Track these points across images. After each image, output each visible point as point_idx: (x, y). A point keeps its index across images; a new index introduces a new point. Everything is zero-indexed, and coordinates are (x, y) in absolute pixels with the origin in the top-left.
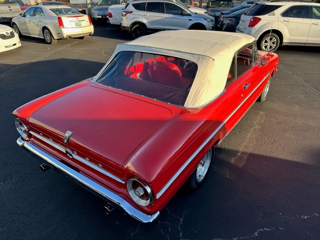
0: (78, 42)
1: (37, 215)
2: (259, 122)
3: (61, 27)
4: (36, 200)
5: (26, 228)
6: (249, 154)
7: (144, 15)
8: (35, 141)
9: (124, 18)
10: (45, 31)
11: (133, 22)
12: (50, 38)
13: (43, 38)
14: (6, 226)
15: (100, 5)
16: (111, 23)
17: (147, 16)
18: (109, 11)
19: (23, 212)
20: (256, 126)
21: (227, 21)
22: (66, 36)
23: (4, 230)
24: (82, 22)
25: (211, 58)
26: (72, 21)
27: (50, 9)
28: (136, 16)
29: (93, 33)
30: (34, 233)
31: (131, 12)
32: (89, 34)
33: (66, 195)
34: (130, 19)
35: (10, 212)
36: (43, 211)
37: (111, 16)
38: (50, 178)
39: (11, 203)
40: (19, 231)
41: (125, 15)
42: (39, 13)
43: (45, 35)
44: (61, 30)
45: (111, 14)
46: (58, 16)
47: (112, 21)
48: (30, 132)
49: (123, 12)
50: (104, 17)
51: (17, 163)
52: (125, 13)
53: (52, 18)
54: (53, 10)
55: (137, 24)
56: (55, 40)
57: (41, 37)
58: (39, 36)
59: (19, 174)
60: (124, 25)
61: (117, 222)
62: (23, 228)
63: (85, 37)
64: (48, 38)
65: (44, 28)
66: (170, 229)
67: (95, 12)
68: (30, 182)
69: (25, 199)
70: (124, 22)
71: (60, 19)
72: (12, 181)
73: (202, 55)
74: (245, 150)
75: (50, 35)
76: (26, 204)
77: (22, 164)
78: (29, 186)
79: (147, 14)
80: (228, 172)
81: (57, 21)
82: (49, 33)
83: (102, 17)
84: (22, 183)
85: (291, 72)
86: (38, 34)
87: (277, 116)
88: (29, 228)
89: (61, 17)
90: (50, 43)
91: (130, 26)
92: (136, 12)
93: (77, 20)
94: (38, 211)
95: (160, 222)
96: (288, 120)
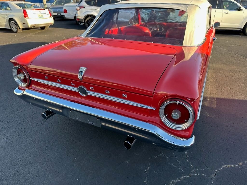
0: (40, 31)
1: (42, 164)
2: (211, 77)
3: (26, 18)
4: (37, 150)
5: (34, 178)
6: (216, 98)
7: (95, 10)
8: (37, 87)
9: (79, 12)
10: (11, 22)
11: (86, 15)
12: (16, 27)
13: (9, 28)
14: (11, 178)
15: (55, 5)
16: (66, 18)
17: (97, 10)
18: (64, 8)
19: (26, 162)
20: (211, 79)
21: (159, 14)
22: (31, 26)
23: (9, 183)
24: (43, 15)
25: (197, 6)
26: (35, 13)
27: (16, 4)
28: (88, 10)
29: (53, 24)
30: (44, 181)
31: (85, 7)
32: (50, 24)
33: (68, 143)
34: (83, 12)
35: (12, 164)
36: (48, 160)
37: (66, 12)
38: (47, 130)
39: (10, 156)
40: (26, 182)
41: (80, 9)
42: (5, 7)
43: (11, 25)
44: (26, 21)
45: (66, 10)
46: (23, 9)
47: (67, 16)
48: (30, 79)
49: (77, 7)
50: (59, 14)
51: (8, 120)
52: (79, 8)
53: (17, 11)
54: (18, 5)
55: (89, 16)
56: (21, 29)
57: (8, 27)
58: (5, 27)
59: (13, 129)
60: (79, 18)
61: (127, 162)
62: (31, 178)
63: (46, 27)
64: (14, 28)
65: (11, 19)
66: (179, 162)
67: (51, 11)
68: (26, 135)
69: (25, 150)
70: (78, 15)
71: (25, 12)
72: (6, 136)
73: (189, 4)
74: (211, 96)
75: (16, 25)
76: (28, 155)
77: (14, 121)
78: (26, 139)
79: (97, 9)
80: (207, 112)
81: (22, 14)
82: (15, 23)
83: (57, 14)
84: (18, 137)
85: (216, 46)
86: (5, 25)
87: (222, 72)
88: (36, 177)
89: (26, 10)
90: (16, 32)
91: (84, 18)
92: (88, 7)
93: (40, 12)
94: (42, 160)
95: (167, 157)
96: (232, 74)
